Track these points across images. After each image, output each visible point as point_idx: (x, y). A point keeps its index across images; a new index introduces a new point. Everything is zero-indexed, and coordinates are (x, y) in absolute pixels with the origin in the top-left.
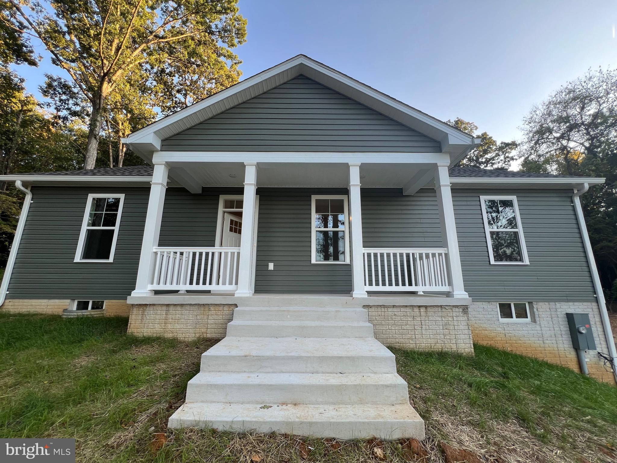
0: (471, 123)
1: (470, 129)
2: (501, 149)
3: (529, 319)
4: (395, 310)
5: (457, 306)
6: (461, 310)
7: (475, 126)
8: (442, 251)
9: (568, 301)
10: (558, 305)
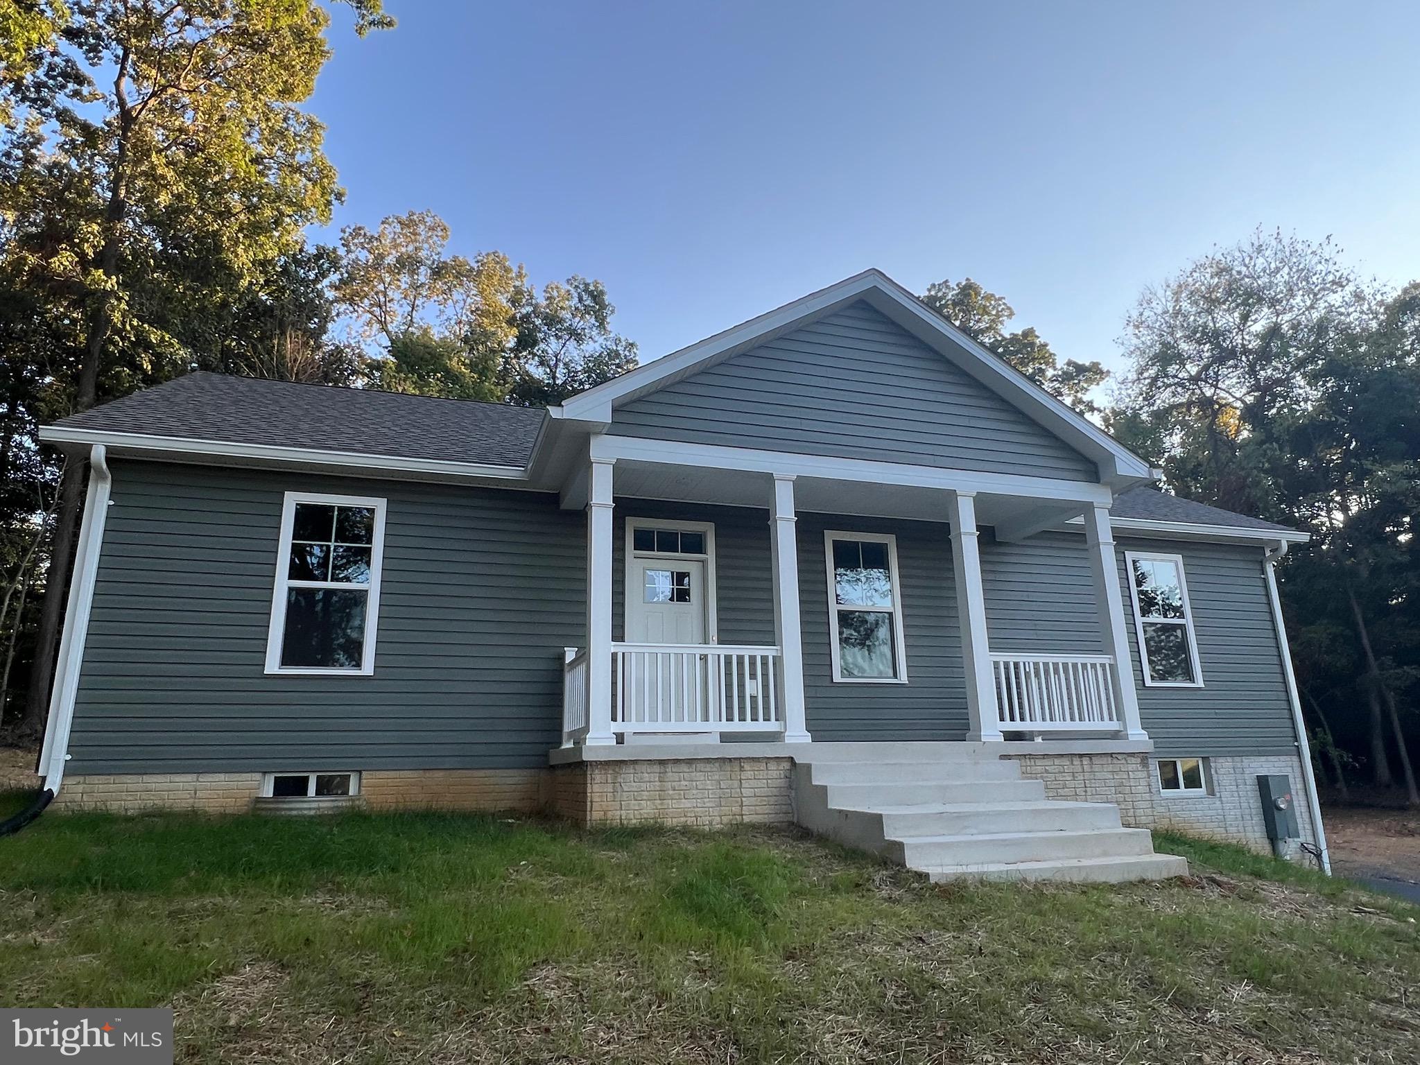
0: (1000, 299)
1: (994, 312)
2: (1066, 378)
3: (1202, 791)
4: (1047, 762)
5: (1132, 754)
6: (1139, 760)
7: (1009, 308)
8: (1105, 659)
9: (1260, 754)
10: (1246, 761)
